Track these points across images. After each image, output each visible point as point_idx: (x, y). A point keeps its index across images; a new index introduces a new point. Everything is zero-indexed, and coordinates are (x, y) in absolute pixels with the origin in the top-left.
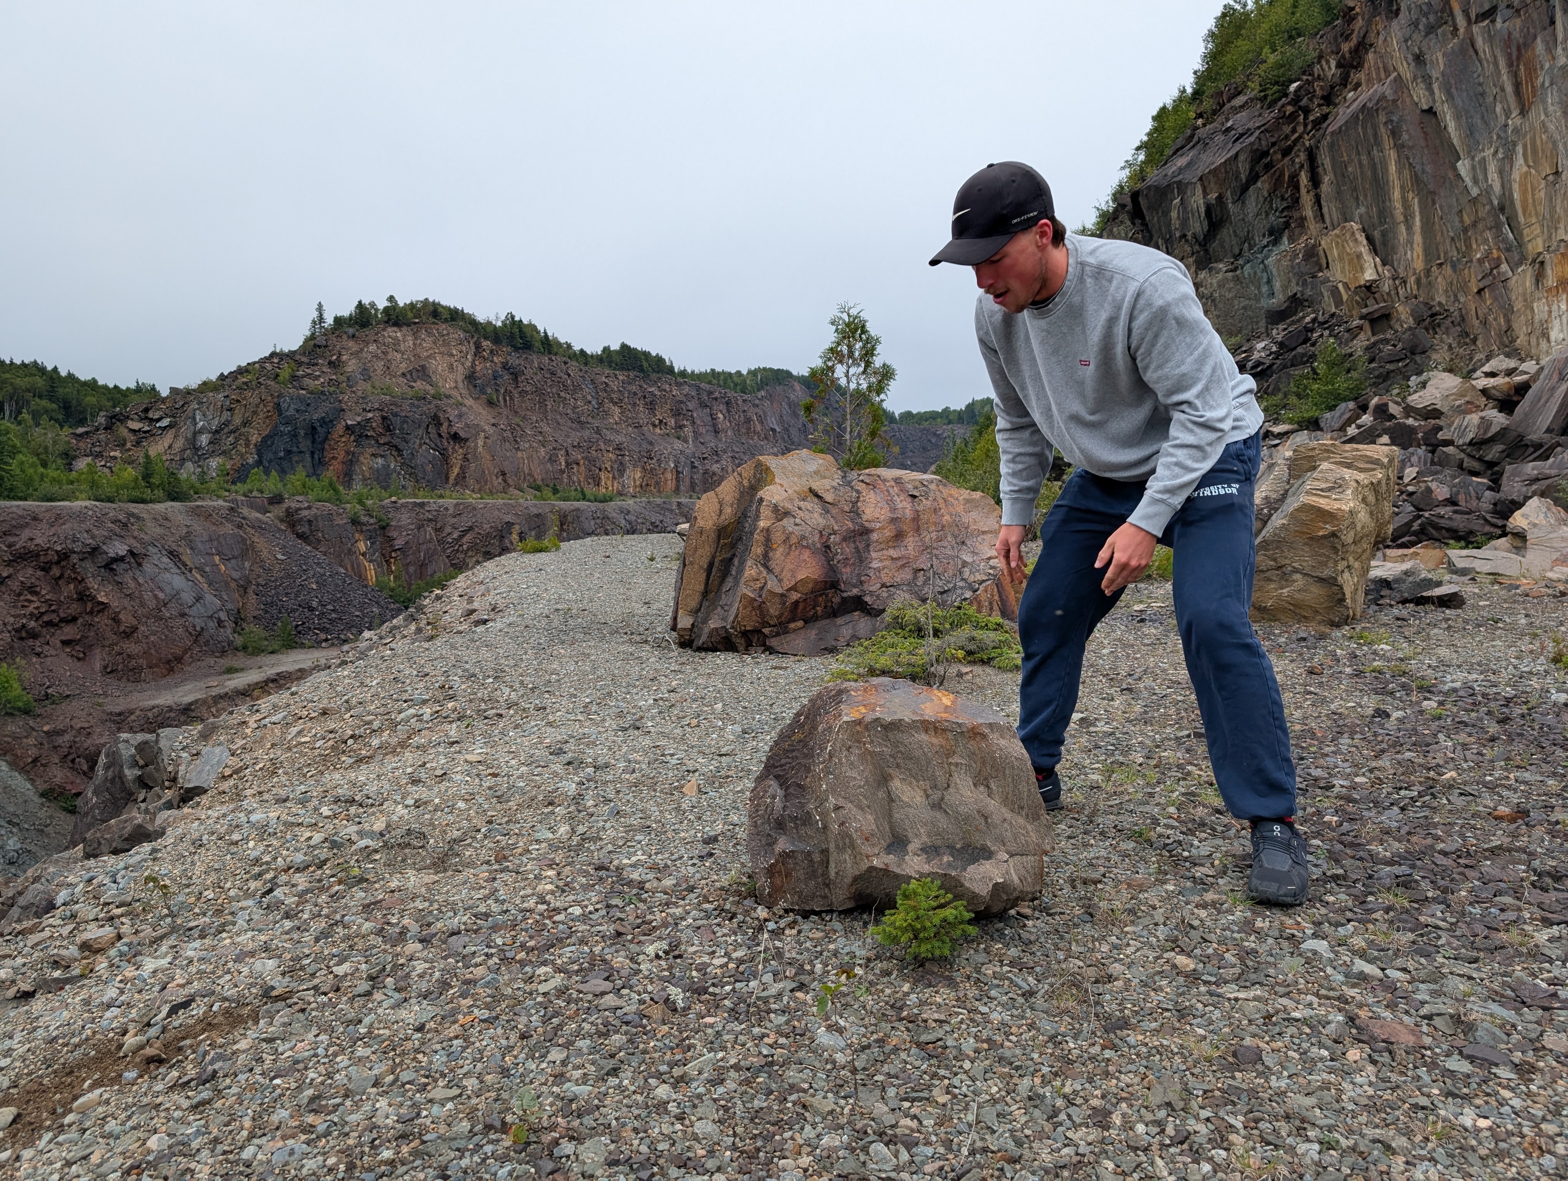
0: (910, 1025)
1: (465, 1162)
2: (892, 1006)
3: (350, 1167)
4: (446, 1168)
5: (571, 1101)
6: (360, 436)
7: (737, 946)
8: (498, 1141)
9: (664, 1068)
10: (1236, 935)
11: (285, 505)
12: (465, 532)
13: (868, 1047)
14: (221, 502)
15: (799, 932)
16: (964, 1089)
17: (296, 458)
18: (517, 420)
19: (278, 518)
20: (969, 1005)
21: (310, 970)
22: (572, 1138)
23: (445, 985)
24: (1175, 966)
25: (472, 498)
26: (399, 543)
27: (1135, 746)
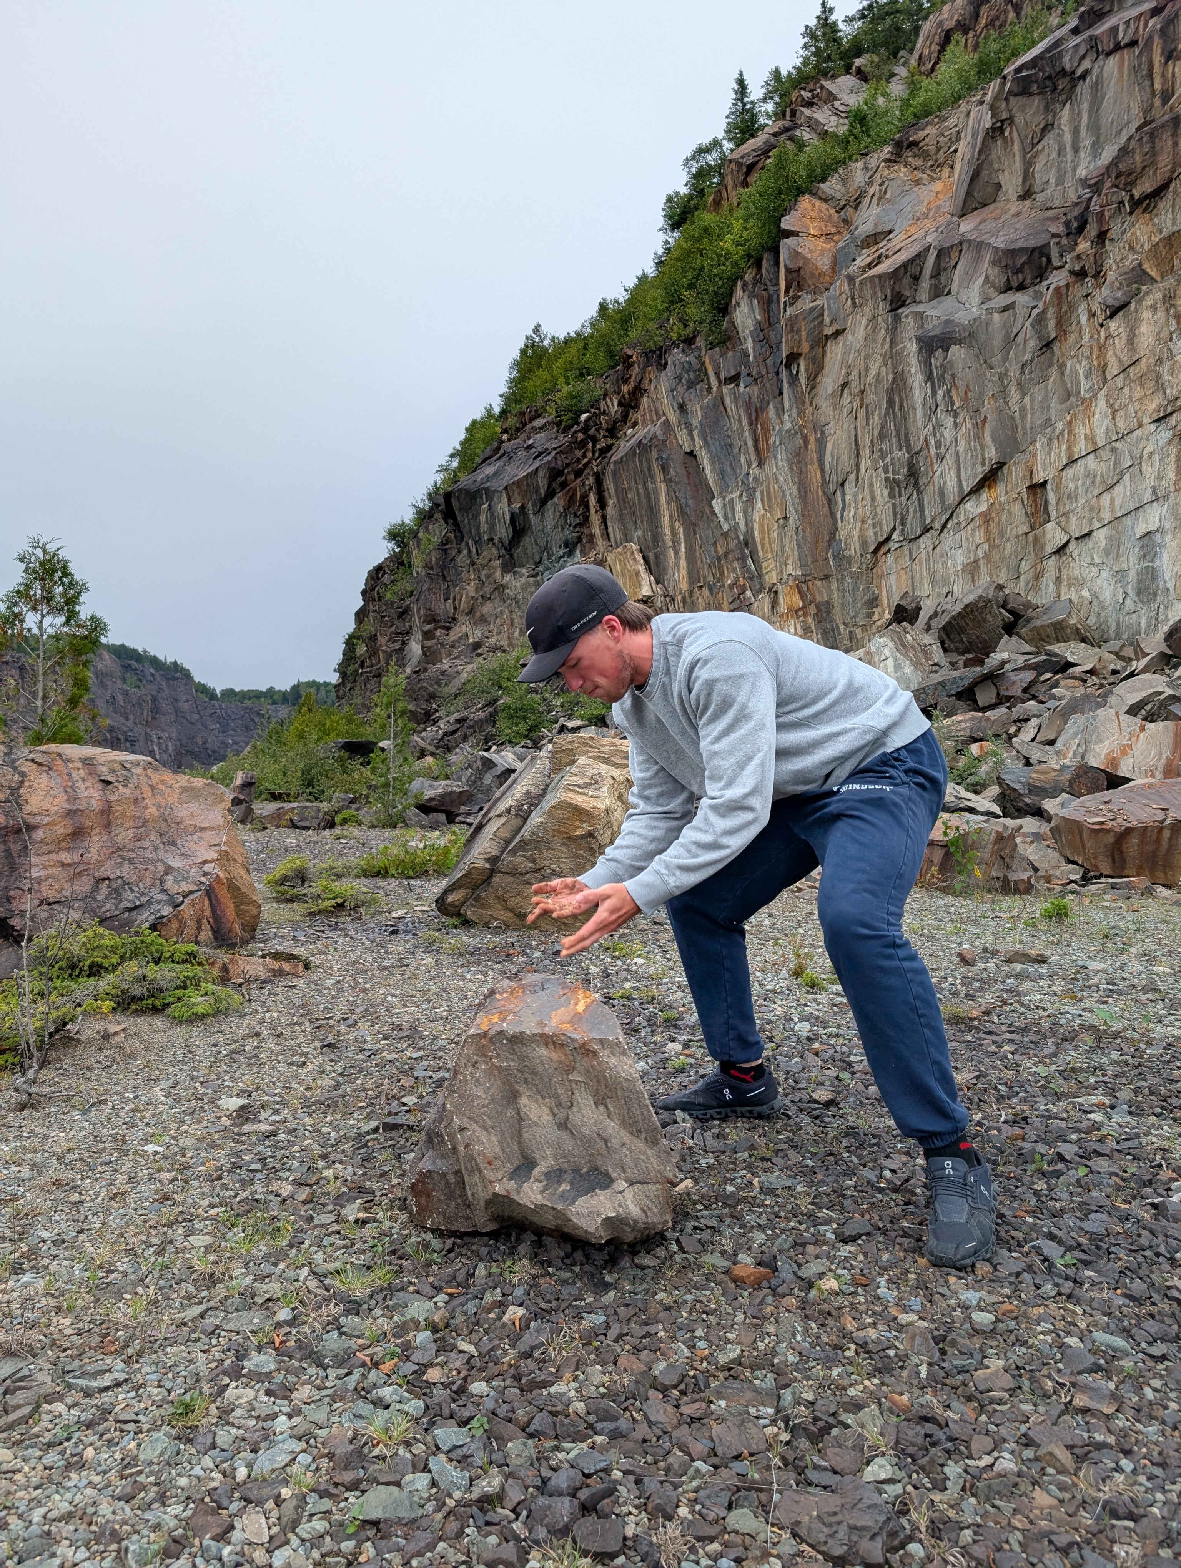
27: (294, 1158)
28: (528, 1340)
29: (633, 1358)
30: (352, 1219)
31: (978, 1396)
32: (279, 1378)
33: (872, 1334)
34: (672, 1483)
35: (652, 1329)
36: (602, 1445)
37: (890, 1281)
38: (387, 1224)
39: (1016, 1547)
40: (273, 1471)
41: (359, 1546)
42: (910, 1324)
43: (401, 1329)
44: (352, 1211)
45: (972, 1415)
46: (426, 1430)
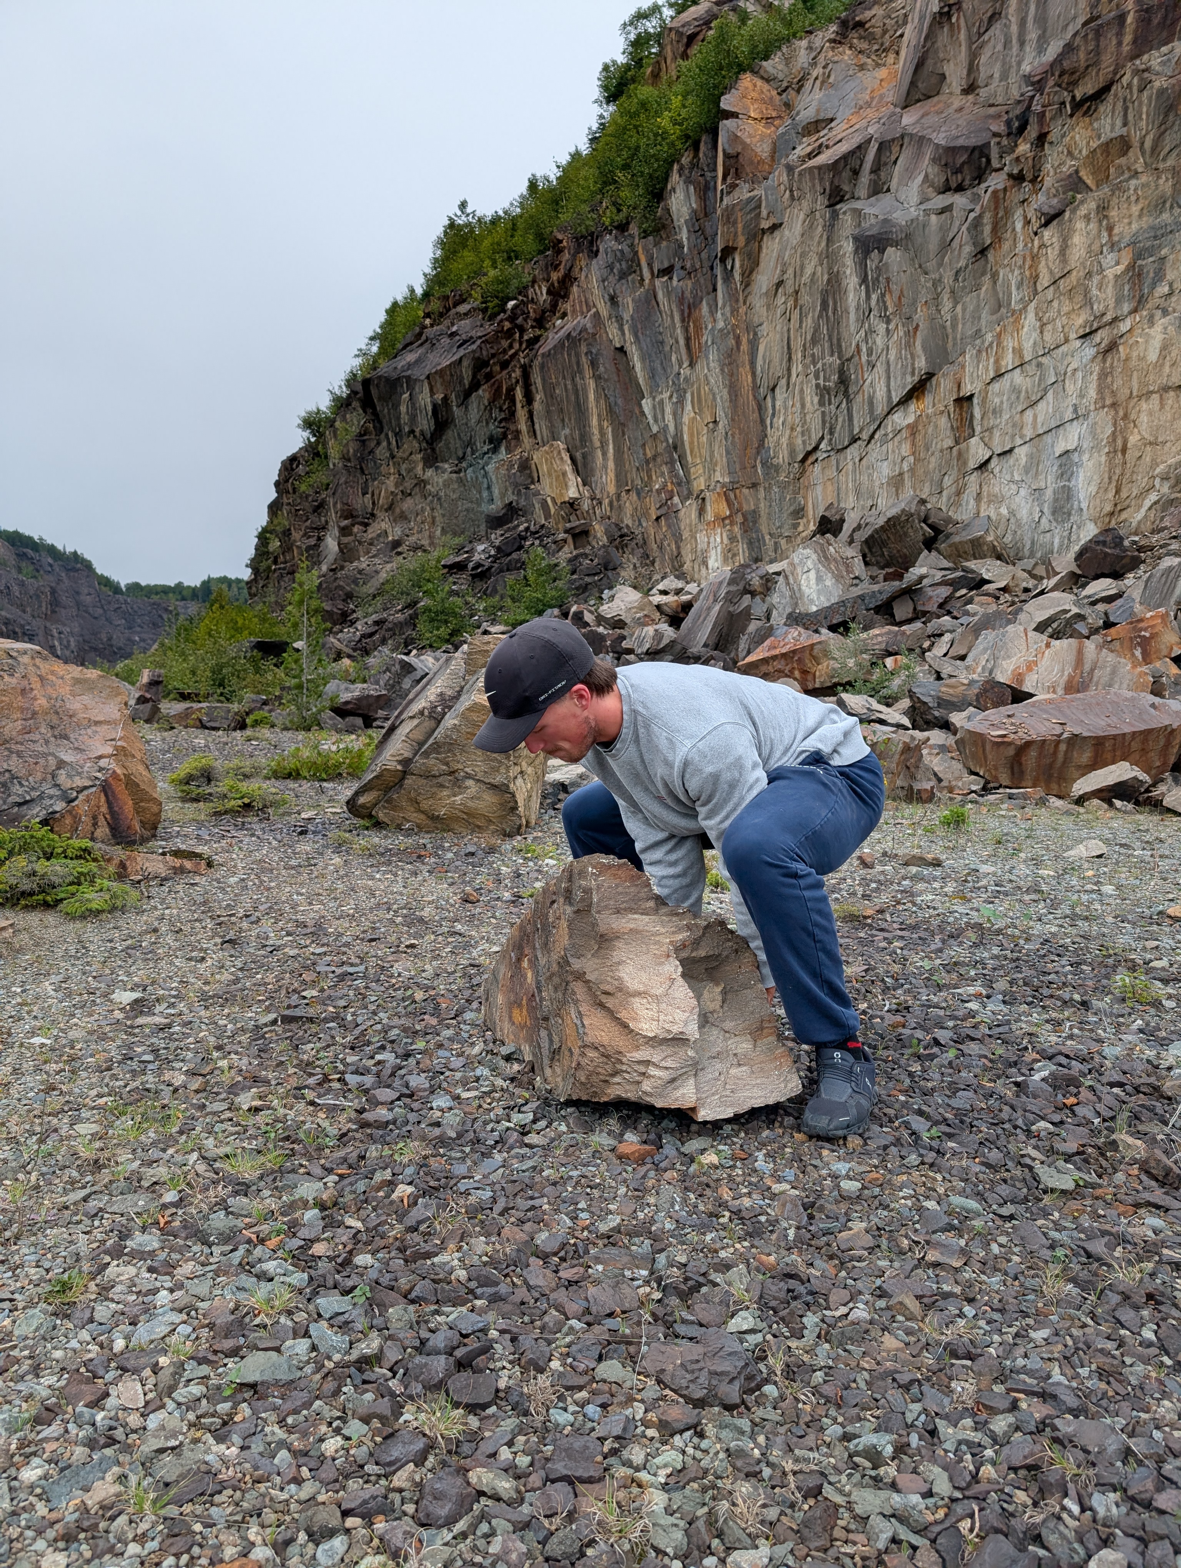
27: (188, 1049)
28: (417, 1214)
29: (516, 1229)
30: (245, 1107)
31: (840, 1254)
32: (162, 1256)
33: (746, 1202)
34: (545, 1340)
35: (536, 1202)
36: (481, 1308)
37: (768, 1155)
38: (281, 1111)
39: (863, 1385)
40: (152, 1342)
41: (235, 1407)
42: (783, 1193)
43: (292, 1206)
44: (246, 1100)
45: (833, 1271)
46: (309, 1300)
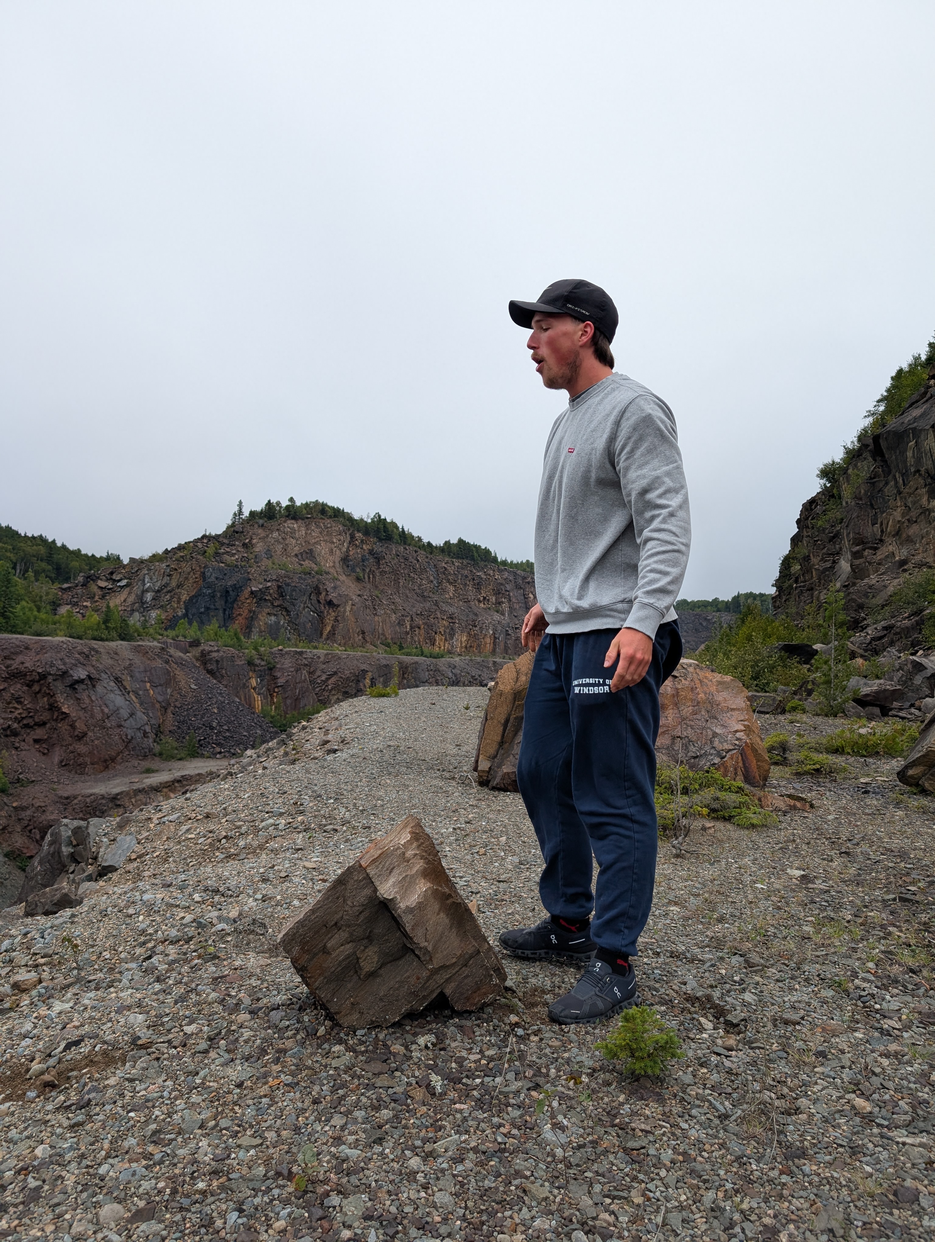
0: (620, 1132)
1: (257, 1201)
2: (608, 1113)
3: (174, 1192)
4: (242, 1203)
5: (344, 1161)
6: (261, 599)
7: (490, 1045)
8: (284, 1186)
9: (418, 1143)
10: (912, 1086)
11: (201, 648)
12: (331, 676)
13: (583, 1146)
14: (155, 643)
15: (541, 1039)
16: (658, 1194)
17: (212, 614)
18: (377, 592)
19: (195, 657)
20: (672, 1120)
21: (167, 1027)
22: (340, 1192)
23: (263, 1052)
24: (853, 1107)
25: (338, 650)
26: (281, 681)
27: (846, 904)
